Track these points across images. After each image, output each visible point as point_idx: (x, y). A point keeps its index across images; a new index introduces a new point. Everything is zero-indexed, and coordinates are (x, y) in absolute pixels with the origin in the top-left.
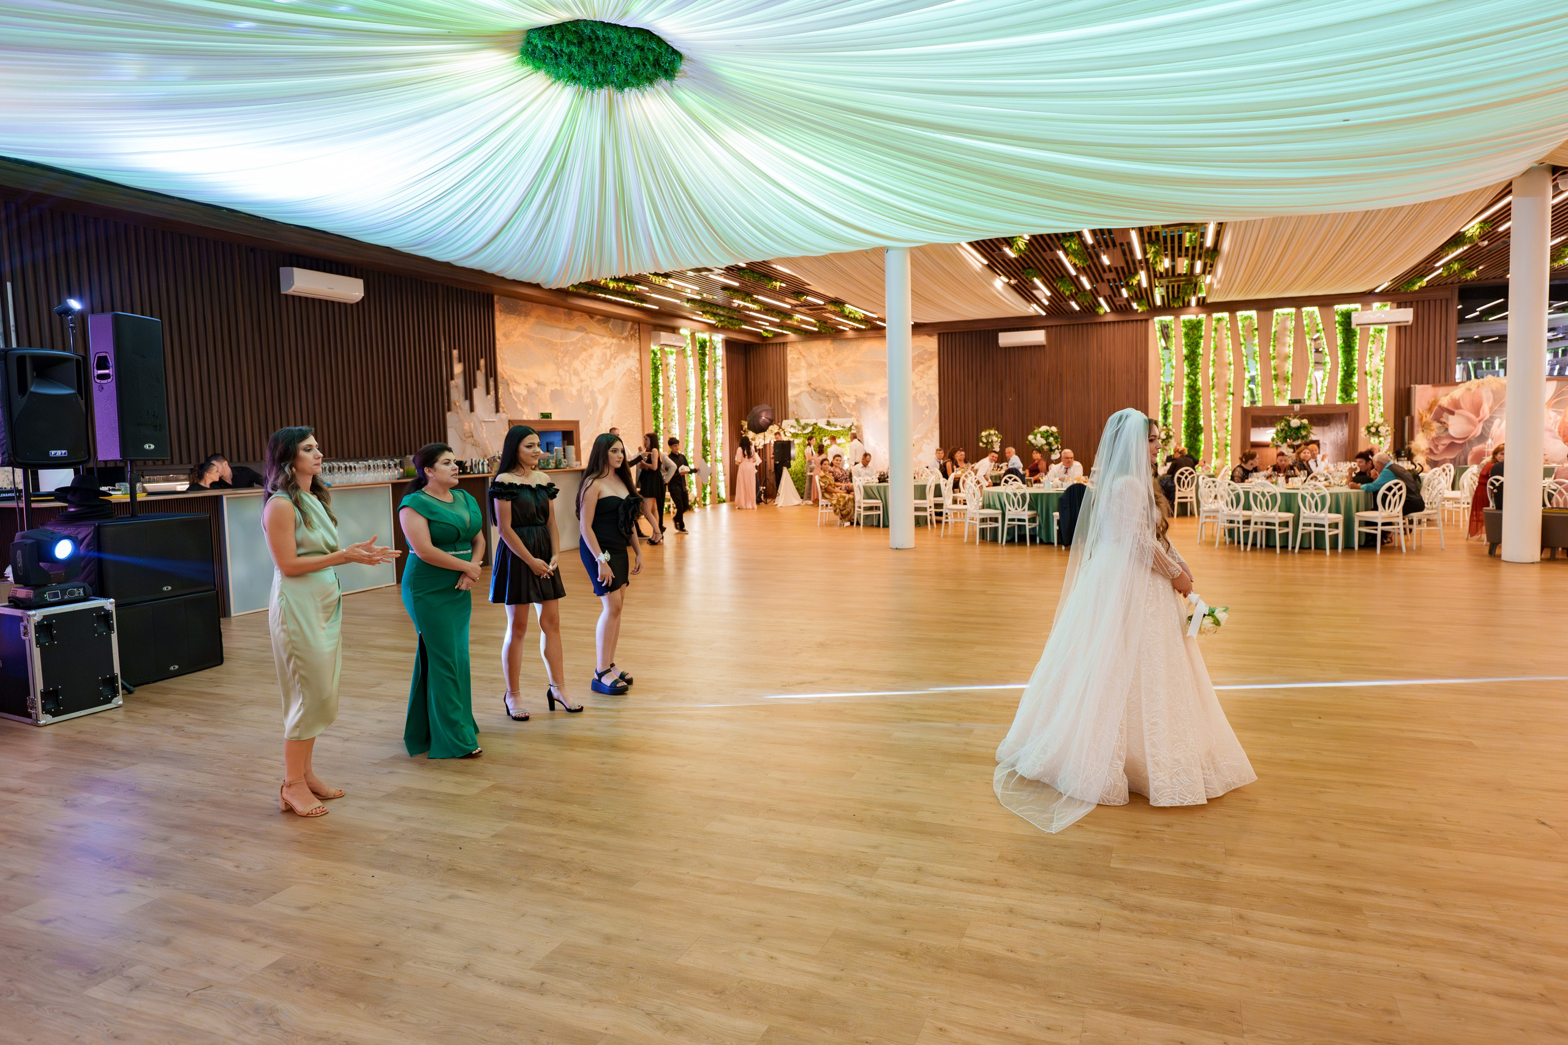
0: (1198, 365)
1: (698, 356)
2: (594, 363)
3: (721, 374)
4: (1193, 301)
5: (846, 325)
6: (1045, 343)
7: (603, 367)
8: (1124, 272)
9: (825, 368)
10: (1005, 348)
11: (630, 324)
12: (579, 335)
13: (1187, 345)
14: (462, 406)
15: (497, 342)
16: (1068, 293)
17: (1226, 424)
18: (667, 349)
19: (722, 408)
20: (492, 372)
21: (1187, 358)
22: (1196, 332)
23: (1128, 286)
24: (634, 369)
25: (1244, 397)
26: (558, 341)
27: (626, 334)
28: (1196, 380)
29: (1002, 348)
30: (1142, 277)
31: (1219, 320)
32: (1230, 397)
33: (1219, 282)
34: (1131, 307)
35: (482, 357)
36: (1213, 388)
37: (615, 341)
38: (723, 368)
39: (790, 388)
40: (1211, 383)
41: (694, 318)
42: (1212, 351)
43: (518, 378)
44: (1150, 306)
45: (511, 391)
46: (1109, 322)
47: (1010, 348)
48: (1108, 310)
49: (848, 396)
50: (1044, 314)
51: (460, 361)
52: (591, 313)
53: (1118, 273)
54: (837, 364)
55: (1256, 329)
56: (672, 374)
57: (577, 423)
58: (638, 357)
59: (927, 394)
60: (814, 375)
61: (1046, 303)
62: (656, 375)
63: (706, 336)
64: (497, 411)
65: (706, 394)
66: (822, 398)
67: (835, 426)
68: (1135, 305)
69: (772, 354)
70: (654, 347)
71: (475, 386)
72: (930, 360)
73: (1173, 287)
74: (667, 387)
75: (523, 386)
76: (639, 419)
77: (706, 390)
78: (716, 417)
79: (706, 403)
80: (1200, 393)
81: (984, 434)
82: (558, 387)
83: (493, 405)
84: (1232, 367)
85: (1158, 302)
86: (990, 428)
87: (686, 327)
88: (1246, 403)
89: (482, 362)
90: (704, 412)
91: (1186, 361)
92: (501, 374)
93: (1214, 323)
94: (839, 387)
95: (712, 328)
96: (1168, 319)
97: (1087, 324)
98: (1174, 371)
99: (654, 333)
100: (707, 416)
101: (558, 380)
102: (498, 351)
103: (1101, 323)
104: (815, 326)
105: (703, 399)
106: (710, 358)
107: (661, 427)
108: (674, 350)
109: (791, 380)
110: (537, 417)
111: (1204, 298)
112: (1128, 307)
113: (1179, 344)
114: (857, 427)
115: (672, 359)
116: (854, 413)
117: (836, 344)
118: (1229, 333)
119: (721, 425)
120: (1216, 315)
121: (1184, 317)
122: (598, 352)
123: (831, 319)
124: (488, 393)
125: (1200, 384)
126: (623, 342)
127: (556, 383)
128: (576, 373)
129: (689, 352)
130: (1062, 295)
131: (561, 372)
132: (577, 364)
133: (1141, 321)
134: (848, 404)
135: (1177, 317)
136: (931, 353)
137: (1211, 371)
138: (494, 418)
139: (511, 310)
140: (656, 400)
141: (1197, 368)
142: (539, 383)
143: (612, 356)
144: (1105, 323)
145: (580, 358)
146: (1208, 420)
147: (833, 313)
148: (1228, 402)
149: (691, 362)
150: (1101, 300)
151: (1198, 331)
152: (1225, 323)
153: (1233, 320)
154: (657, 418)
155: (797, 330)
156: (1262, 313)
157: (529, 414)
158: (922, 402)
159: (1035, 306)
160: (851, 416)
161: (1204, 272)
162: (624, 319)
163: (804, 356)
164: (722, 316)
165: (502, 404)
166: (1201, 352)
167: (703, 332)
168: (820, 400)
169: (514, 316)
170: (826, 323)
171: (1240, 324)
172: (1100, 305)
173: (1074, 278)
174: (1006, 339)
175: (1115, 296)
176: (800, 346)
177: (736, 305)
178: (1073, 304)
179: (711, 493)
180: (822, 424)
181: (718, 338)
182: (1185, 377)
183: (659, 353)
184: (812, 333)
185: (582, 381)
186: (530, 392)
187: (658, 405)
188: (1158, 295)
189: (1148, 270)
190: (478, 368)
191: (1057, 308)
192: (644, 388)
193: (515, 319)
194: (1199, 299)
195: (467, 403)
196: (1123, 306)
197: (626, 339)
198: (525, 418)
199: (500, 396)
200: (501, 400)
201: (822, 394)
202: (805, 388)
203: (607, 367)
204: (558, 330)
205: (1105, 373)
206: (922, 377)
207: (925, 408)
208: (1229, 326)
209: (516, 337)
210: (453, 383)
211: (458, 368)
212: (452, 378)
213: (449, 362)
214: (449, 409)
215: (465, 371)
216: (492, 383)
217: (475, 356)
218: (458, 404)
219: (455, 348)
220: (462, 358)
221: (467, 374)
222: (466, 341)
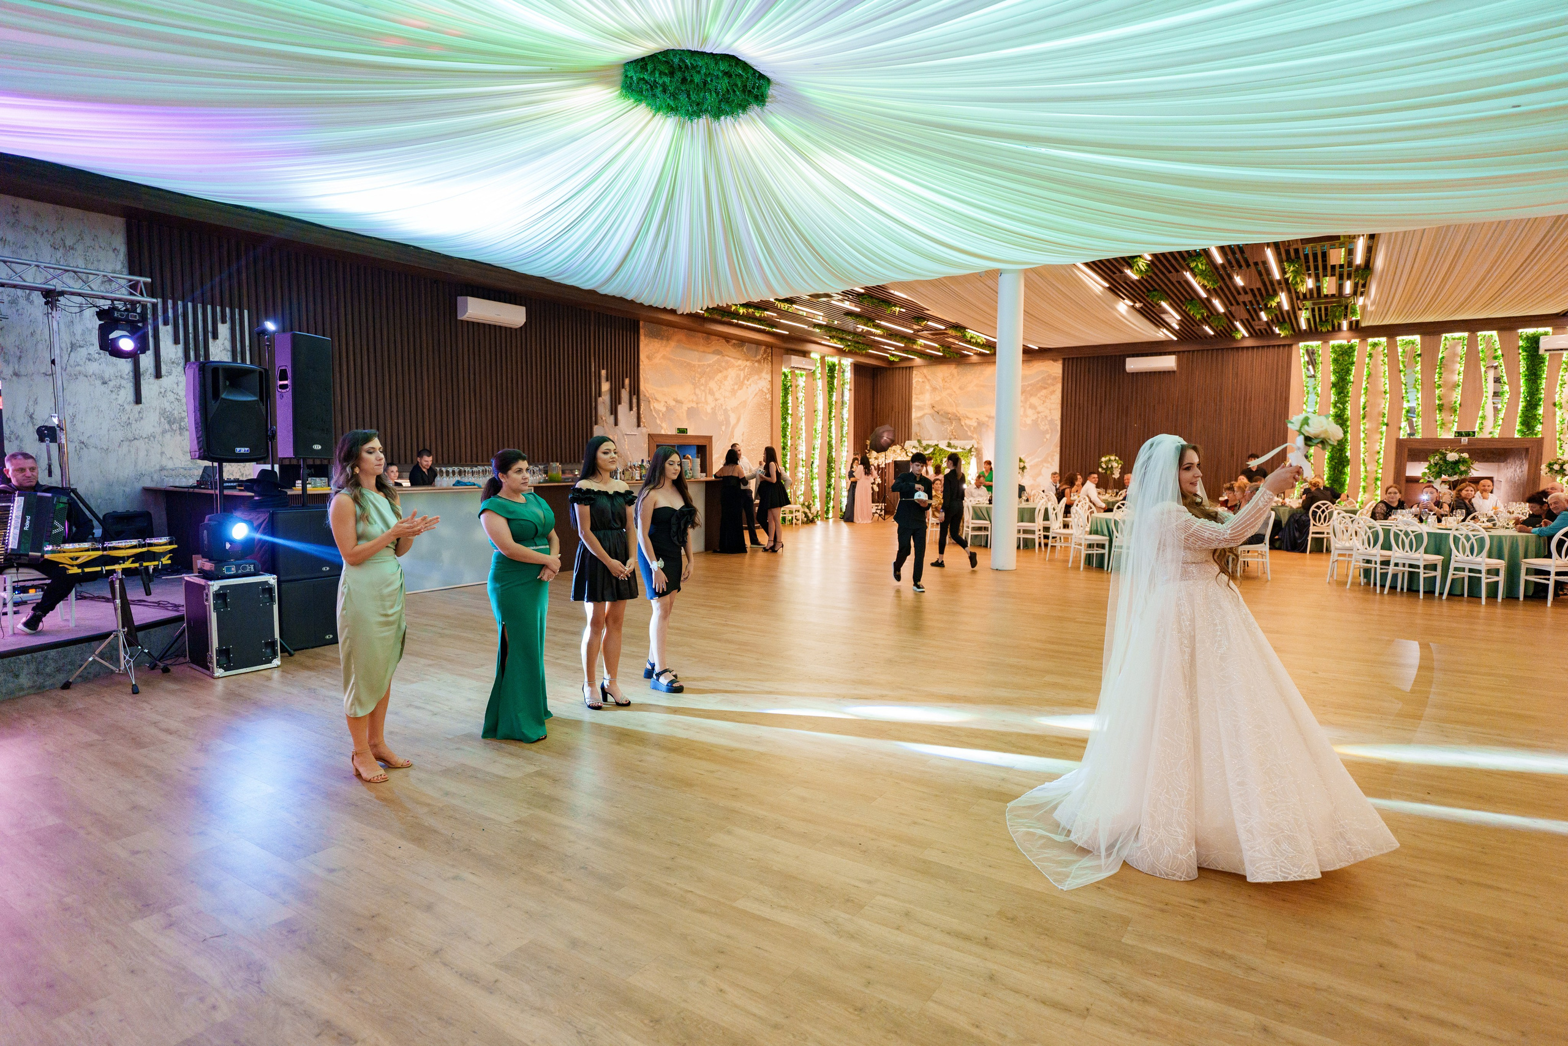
0: (1348, 393)
1: (827, 379)
2: (728, 384)
3: (848, 396)
4: (1345, 325)
5: (971, 351)
6: (1175, 369)
7: (736, 387)
8: (1261, 295)
9: (949, 391)
10: (1133, 373)
11: (764, 347)
12: (716, 358)
13: (1335, 372)
14: (608, 421)
15: (641, 363)
16: (1199, 317)
17: (1377, 457)
18: (797, 372)
19: (848, 428)
20: (635, 391)
21: (1334, 385)
22: (1347, 358)
23: (1267, 309)
24: (765, 390)
25: (1400, 428)
26: (697, 363)
27: (759, 357)
28: (1344, 409)
29: (1128, 373)
30: (1283, 299)
31: (1375, 345)
32: (1384, 428)
33: (1373, 304)
34: (1273, 332)
35: (627, 377)
36: (1364, 418)
37: (748, 363)
38: (850, 390)
39: (913, 410)
40: (1362, 412)
41: (823, 342)
42: (1365, 378)
43: (659, 396)
44: (1294, 330)
45: (652, 408)
46: (1247, 348)
47: (1137, 373)
48: (1247, 335)
49: (971, 419)
50: (1175, 338)
51: (607, 380)
52: (727, 338)
53: (1254, 296)
54: (960, 388)
55: (1419, 355)
56: (801, 395)
57: (711, 437)
58: (770, 379)
59: (1049, 419)
60: (938, 399)
61: (1177, 327)
62: (786, 396)
63: (835, 360)
64: (639, 425)
65: (833, 414)
66: (944, 420)
67: (956, 448)
68: (1277, 330)
69: (898, 377)
70: (785, 370)
71: (620, 403)
72: (1053, 385)
73: (1320, 309)
74: (796, 407)
75: (663, 404)
76: (769, 436)
77: (834, 411)
78: (842, 436)
79: (833, 423)
80: (1348, 423)
81: (1103, 459)
82: (694, 405)
83: (635, 420)
84: (1388, 396)
85: (1304, 326)
86: (1110, 454)
87: (816, 352)
88: (1403, 435)
89: (627, 381)
90: (830, 432)
91: (1334, 389)
92: (644, 393)
93: (1369, 348)
94: (961, 411)
95: (841, 352)
96: (1314, 344)
97: (1223, 349)
98: (1318, 399)
99: (785, 356)
100: (833, 435)
101: (695, 398)
102: (641, 371)
103: (1238, 348)
104: (939, 351)
105: (830, 419)
106: (839, 381)
107: (789, 444)
108: (804, 373)
109: (915, 402)
110: (674, 432)
111: (1357, 322)
112: (1269, 331)
113: (1327, 371)
114: (976, 449)
115: (802, 382)
116: (975, 436)
117: (960, 369)
118: (1386, 359)
119: (846, 444)
120: (1371, 340)
121: (1332, 343)
122: (732, 373)
123: (954, 344)
124: (631, 409)
125: (1348, 412)
126: (756, 364)
127: (692, 401)
128: (712, 392)
129: (818, 375)
130: (1193, 318)
131: (698, 391)
132: (712, 384)
133: (1284, 346)
134: (969, 427)
135: (1326, 341)
136: (1055, 378)
137: (1363, 399)
138: (635, 431)
139: (654, 335)
140: (785, 419)
141: (1346, 396)
142: (677, 401)
143: (745, 377)
144: (1243, 348)
145: (716, 379)
146: (1356, 451)
147: (955, 337)
148: (1381, 433)
149: (820, 384)
150: (1238, 324)
151: (1349, 357)
152: (1381, 348)
153: (1392, 346)
154: (785, 436)
155: (921, 354)
156: (1427, 338)
157: (667, 429)
158: (1044, 426)
159: (1165, 330)
160: (972, 438)
161: (1355, 293)
162: (758, 343)
163: (928, 380)
164: (850, 341)
165: (643, 420)
166: (1352, 380)
167: (832, 356)
168: (942, 422)
169: (657, 340)
170: (949, 347)
171: (1400, 350)
172: (1237, 330)
173: (1206, 302)
174: (1133, 365)
175: (1254, 320)
176: (925, 371)
177: (860, 330)
178: (1207, 328)
179: (833, 507)
180: (943, 445)
181: (847, 362)
182: (1332, 405)
183: (789, 377)
184: (937, 357)
185: (716, 400)
186: (669, 409)
187: (786, 423)
188: (1303, 317)
189: (1289, 291)
190: (623, 387)
191: (1188, 333)
192: (774, 408)
193: (658, 342)
194: (1351, 323)
195: (612, 417)
196: (1264, 331)
197: (759, 361)
198: (663, 432)
199: (641, 413)
200: (642, 416)
201: (944, 417)
202: (928, 411)
203: (741, 388)
204: (696, 353)
205: (1240, 400)
206: (1044, 402)
207: (1046, 432)
208: (1386, 351)
209: (658, 359)
210: (600, 400)
211: (605, 387)
212: (600, 396)
213: (598, 381)
214: (596, 423)
215: (611, 389)
216: (635, 400)
217: (621, 376)
218: (604, 418)
219: (603, 368)
220: (609, 378)
221: (613, 392)
222: (613, 362)
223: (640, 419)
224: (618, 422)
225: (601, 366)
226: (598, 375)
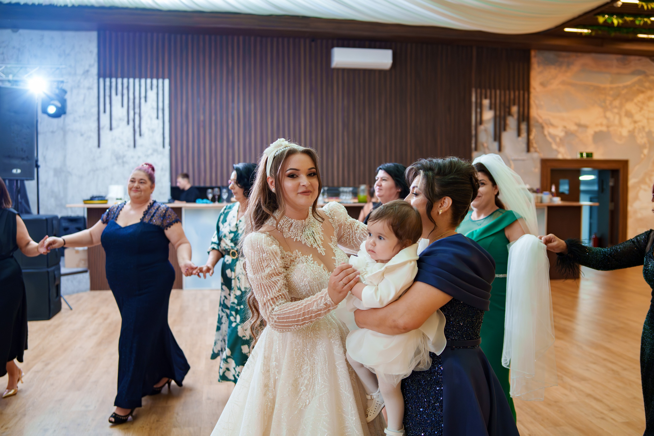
12: (636, 78)
14: (490, 147)
15: (532, 90)
20: (525, 117)
26: (607, 85)
35: (514, 104)
43: (554, 121)
45: (546, 133)
51: (491, 109)
57: (625, 162)
71: (506, 130)
75: (560, 128)
82: (604, 129)
83: (524, 145)
89: (515, 109)
92: (535, 118)
102: (533, 98)
110: (575, 156)
124: (519, 134)
127: (601, 125)
128: (629, 115)
131: (609, 114)
132: (630, 106)
138: (524, 157)
139: (551, 61)
142: (580, 125)
145: (635, 101)
157: (565, 154)
169: (553, 67)
185: (636, 122)
186: (568, 133)
190: (510, 114)
193: (555, 69)
195: (496, 143)
198: (560, 157)
199: (532, 138)
200: (533, 141)
209: (555, 85)
210: (481, 128)
211: (488, 115)
212: (481, 122)
213: (479, 110)
214: (476, 149)
215: (495, 117)
216: (524, 127)
217: (507, 104)
218: (485, 145)
219: (486, 98)
220: (493, 106)
221: (498, 120)
222: (498, 92)
223: (531, 144)
224: (502, 148)
225: (483, 96)
226: (479, 105)
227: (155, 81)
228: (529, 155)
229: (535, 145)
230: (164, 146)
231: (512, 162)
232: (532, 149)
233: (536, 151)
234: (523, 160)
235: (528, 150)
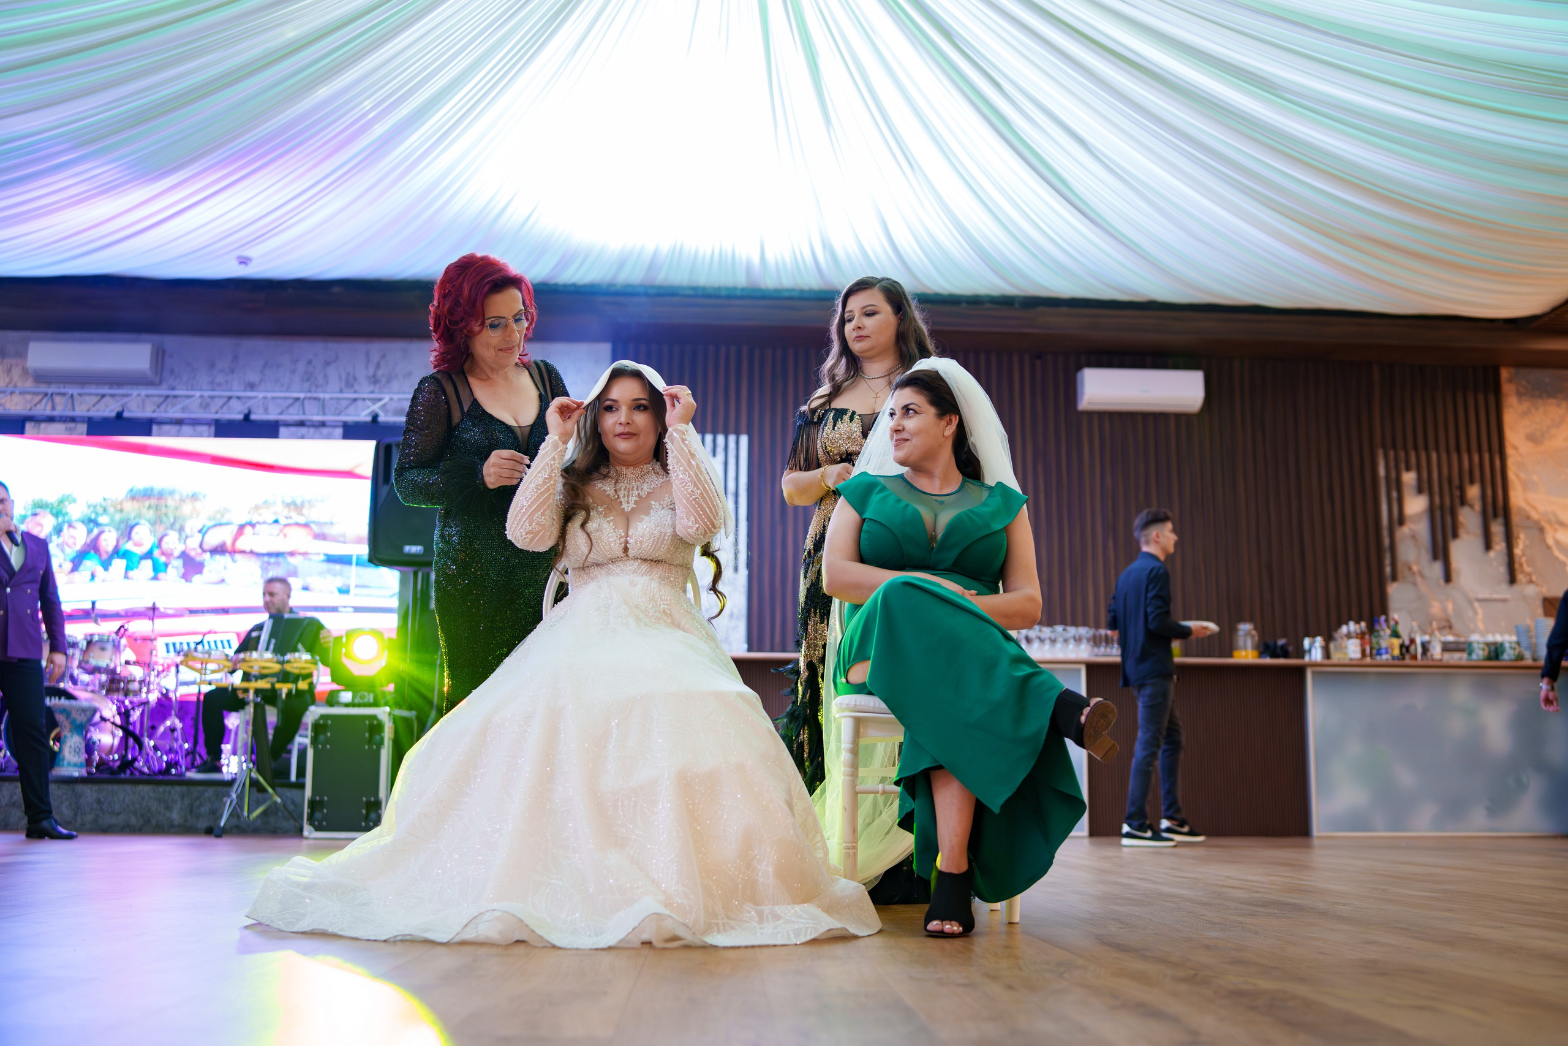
15: (1509, 451)
20: (1497, 507)
35: (1472, 482)
43: (1564, 517)
45: (1550, 541)
51: (1420, 491)
64: (1513, 584)
71: (1457, 538)
83: (1502, 570)
89: (1473, 492)
92: (1520, 509)
124: (1488, 548)
138: (1504, 593)
165: (1524, 566)
169: (1554, 401)
190: (1463, 501)
193: (1559, 406)
195: (1438, 565)
199: (1517, 551)
200: (1522, 560)
209: (1560, 439)
210: (1404, 532)
211: (1416, 505)
212: (1401, 521)
213: (1394, 494)
214: (1394, 578)
215: (1431, 510)
216: (1497, 528)
217: (1456, 482)
218: (1415, 568)
219: (1408, 469)
220: (1425, 486)
221: (1438, 514)
222: (1434, 456)
223: (1517, 566)
224: (1454, 575)
225: (1403, 466)
226: (1394, 485)
227: (721, 438)
228: (1516, 587)
229: (1527, 569)
230: (736, 569)
231: (1476, 605)
232: (1520, 577)
233: (1531, 582)
234: (1505, 601)
235: (1512, 580)
